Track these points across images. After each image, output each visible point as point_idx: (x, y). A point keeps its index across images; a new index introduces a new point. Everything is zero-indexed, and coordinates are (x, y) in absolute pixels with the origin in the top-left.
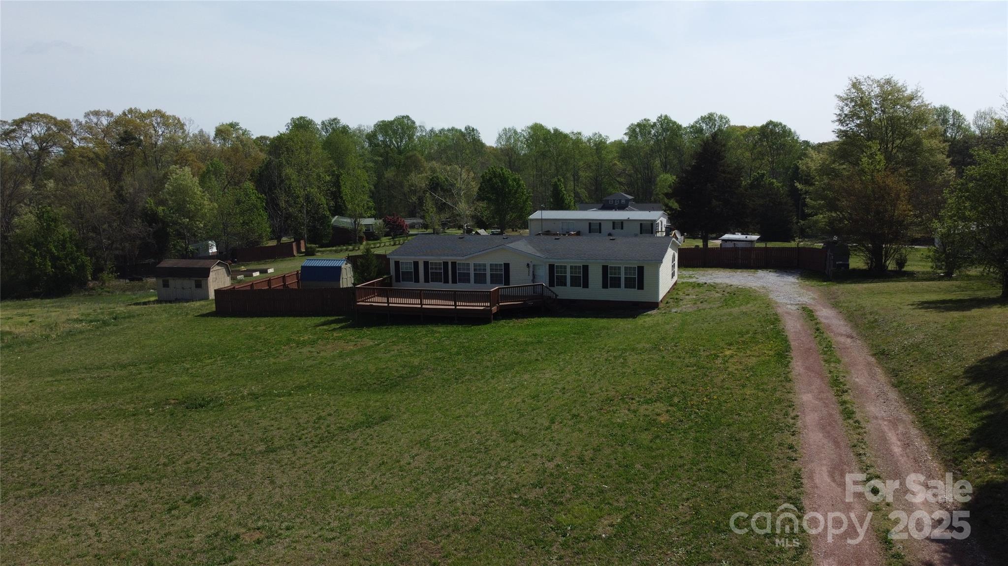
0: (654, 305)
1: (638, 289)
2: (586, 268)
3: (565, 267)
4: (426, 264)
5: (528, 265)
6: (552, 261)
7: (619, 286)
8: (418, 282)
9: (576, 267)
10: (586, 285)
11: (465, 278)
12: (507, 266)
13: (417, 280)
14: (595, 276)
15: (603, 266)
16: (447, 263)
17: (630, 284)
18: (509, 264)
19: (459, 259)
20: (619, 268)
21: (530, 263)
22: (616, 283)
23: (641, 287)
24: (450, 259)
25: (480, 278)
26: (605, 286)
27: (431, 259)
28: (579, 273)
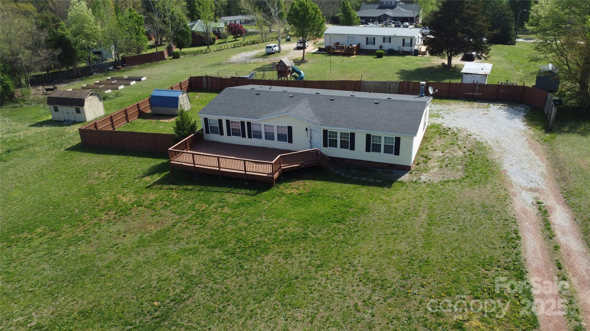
0: (406, 169)
1: (395, 155)
2: (353, 135)
3: (336, 133)
4: (228, 122)
5: (307, 129)
6: (326, 128)
7: (380, 151)
8: (223, 135)
9: (345, 133)
10: (352, 148)
11: (258, 136)
12: (290, 129)
13: (222, 134)
14: (360, 142)
15: (367, 134)
16: (244, 122)
17: (388, 150)
18: (291, 127)
19: (252, 120)
20: (380, 137)
21: (308, 128)
22: (377, 148)
23: (397, 153)
24: (246, 120)
25: (269, 136)
26: (368, 150)
27: (231, 119)
28: (348, 138)
